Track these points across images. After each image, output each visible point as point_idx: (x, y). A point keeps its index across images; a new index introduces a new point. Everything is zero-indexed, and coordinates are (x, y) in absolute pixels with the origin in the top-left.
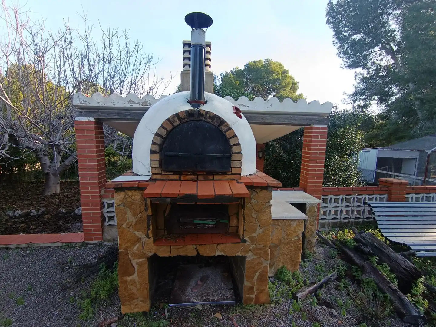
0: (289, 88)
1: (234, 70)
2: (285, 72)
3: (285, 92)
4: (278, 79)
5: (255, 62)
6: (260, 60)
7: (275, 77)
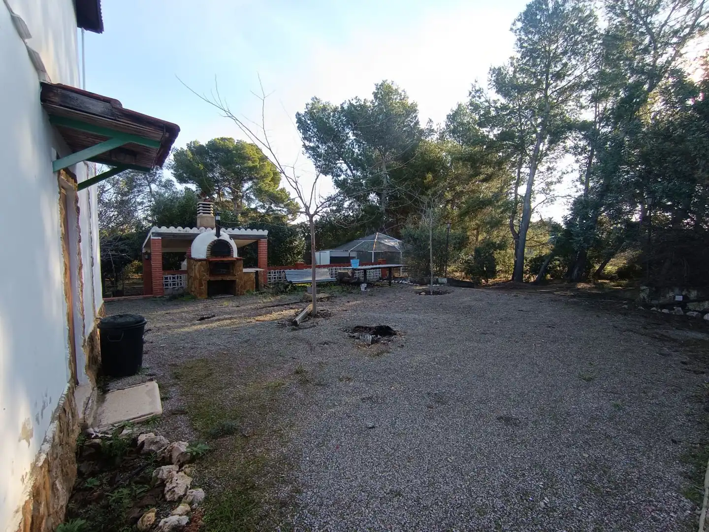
0: (270, 179)
1: (192, 144)
2: (264, 159)
3: (265, 185)
4: (255, 167)
5: (222, 139)
6: (231, 138)
7: (250, 164)
